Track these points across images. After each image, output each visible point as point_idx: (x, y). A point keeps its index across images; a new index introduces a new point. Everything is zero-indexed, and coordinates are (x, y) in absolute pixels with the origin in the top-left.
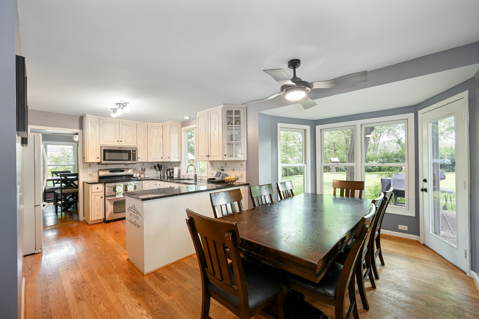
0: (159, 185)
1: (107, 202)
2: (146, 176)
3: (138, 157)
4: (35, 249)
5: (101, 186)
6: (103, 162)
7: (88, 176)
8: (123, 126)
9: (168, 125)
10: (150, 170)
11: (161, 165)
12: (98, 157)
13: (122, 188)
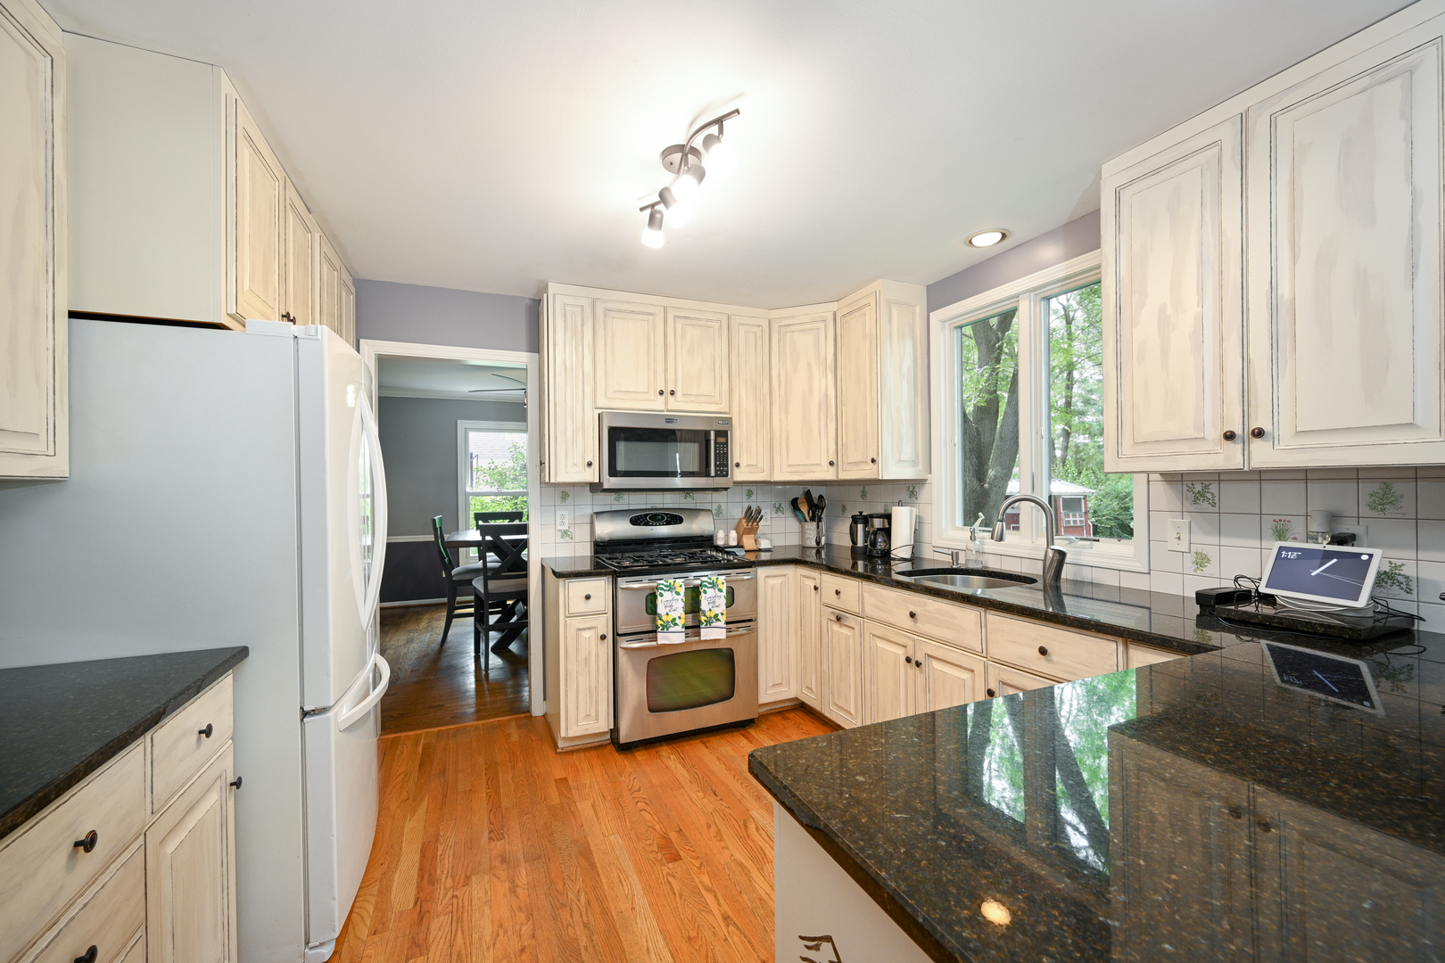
0: (837, 593)
1: (623, 659)
2: (764, 544)
3: (736, 460)
4: (307, 943)
5: (599, 587)
6: (610, 482)
7: (559, 539)
8: (679, 326)
9: (869, 304)
10: (774, 515)
11: (821, 497)
12: (589, 459)
13: (680, 600)
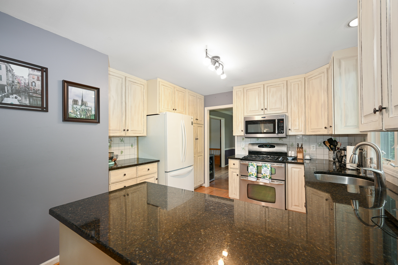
1: (241, 182)
5: (237, 163)
6: (246, 136)
8: (268, 89)
11: (335, 141)
12: (242, 129)
13: (255, 169)
